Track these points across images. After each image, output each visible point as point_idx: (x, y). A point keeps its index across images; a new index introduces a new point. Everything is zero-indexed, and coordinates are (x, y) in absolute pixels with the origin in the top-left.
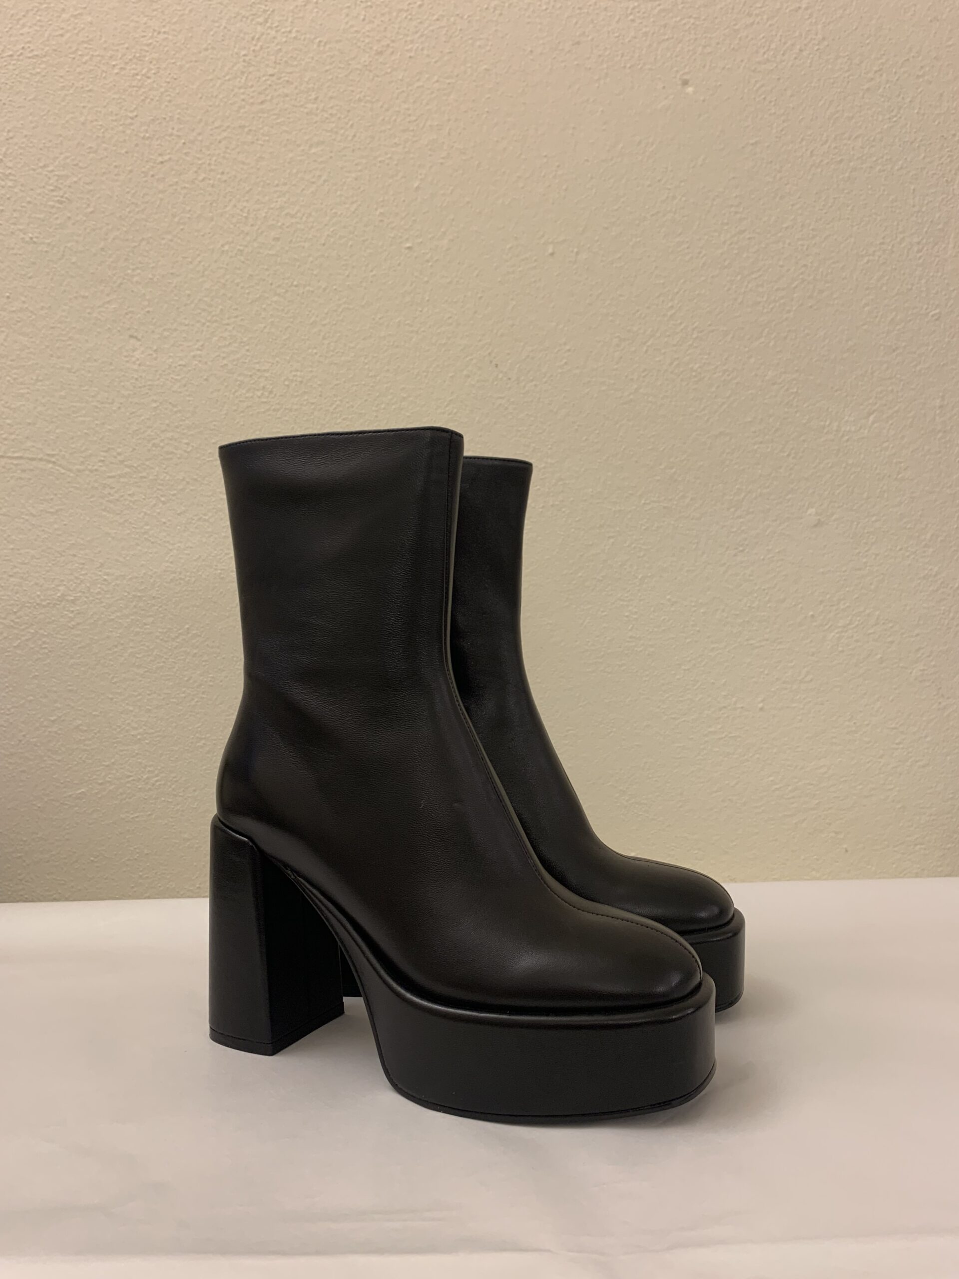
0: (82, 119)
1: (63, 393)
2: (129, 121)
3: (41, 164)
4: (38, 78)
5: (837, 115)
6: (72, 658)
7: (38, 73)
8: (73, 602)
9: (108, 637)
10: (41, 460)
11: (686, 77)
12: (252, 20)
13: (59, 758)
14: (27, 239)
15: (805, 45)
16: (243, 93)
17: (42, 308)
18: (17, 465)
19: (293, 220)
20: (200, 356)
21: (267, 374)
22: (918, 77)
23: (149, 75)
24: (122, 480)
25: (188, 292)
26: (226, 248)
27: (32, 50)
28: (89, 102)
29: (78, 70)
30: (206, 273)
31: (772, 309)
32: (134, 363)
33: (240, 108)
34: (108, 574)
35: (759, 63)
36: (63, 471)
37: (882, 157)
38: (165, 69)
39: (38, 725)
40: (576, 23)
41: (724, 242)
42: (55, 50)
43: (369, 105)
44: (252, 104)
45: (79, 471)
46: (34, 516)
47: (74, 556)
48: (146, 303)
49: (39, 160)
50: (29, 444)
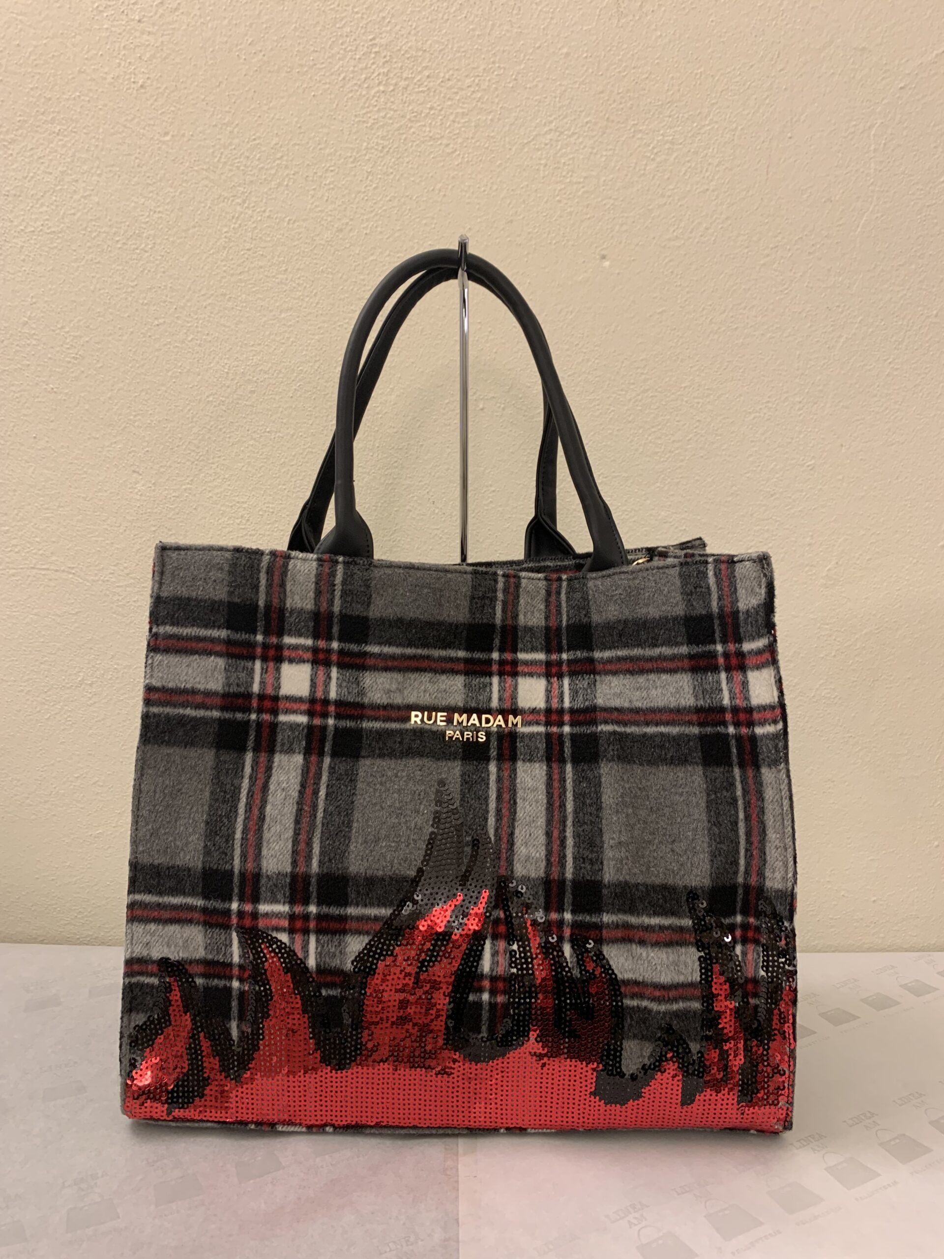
0: (92, 288)
1: (80, 517)
2: (130, 289)
3: (59, 326)
4: (55, 251)
5: (735, 288)
6: (91, 728)
7: (56, 247)
8: (91, 685)
9: (119, 714)
10: (63, 571)
11: (603, 252)
12: (233, 201)
13: (82, 806)
14: (49, 389)
15: (711, 224)
16: (225, 266)
17: (62, 447)
18: (44, 575)
19: (267, 376)
20: (190, 489)
21: (244, 506)
22: (810, 253)
23: (147, 249)
24: (128, 589)
25: (180, 435)
26: (211, 399)
27: (50, 228)
28: (97, 273)
29: (89, 244)
30: (195, 419)
31: (668, 458)
32: (137, 493)
33: (223, 277)
34: (118, 664)
35: (669, 240)
36: (81, 581)
37: (773, 326)
38: (160, 244)
39: (65, 779)
40: (509, 204)
41: (630, 400)
42: (68, 227)
43: (331, 276)
44: (232, 275)
45: (94, 581)
46: (59, 616)
47: (91, 648)
48: (145, 444)
49: (57, 322)
50: (54, 558)
